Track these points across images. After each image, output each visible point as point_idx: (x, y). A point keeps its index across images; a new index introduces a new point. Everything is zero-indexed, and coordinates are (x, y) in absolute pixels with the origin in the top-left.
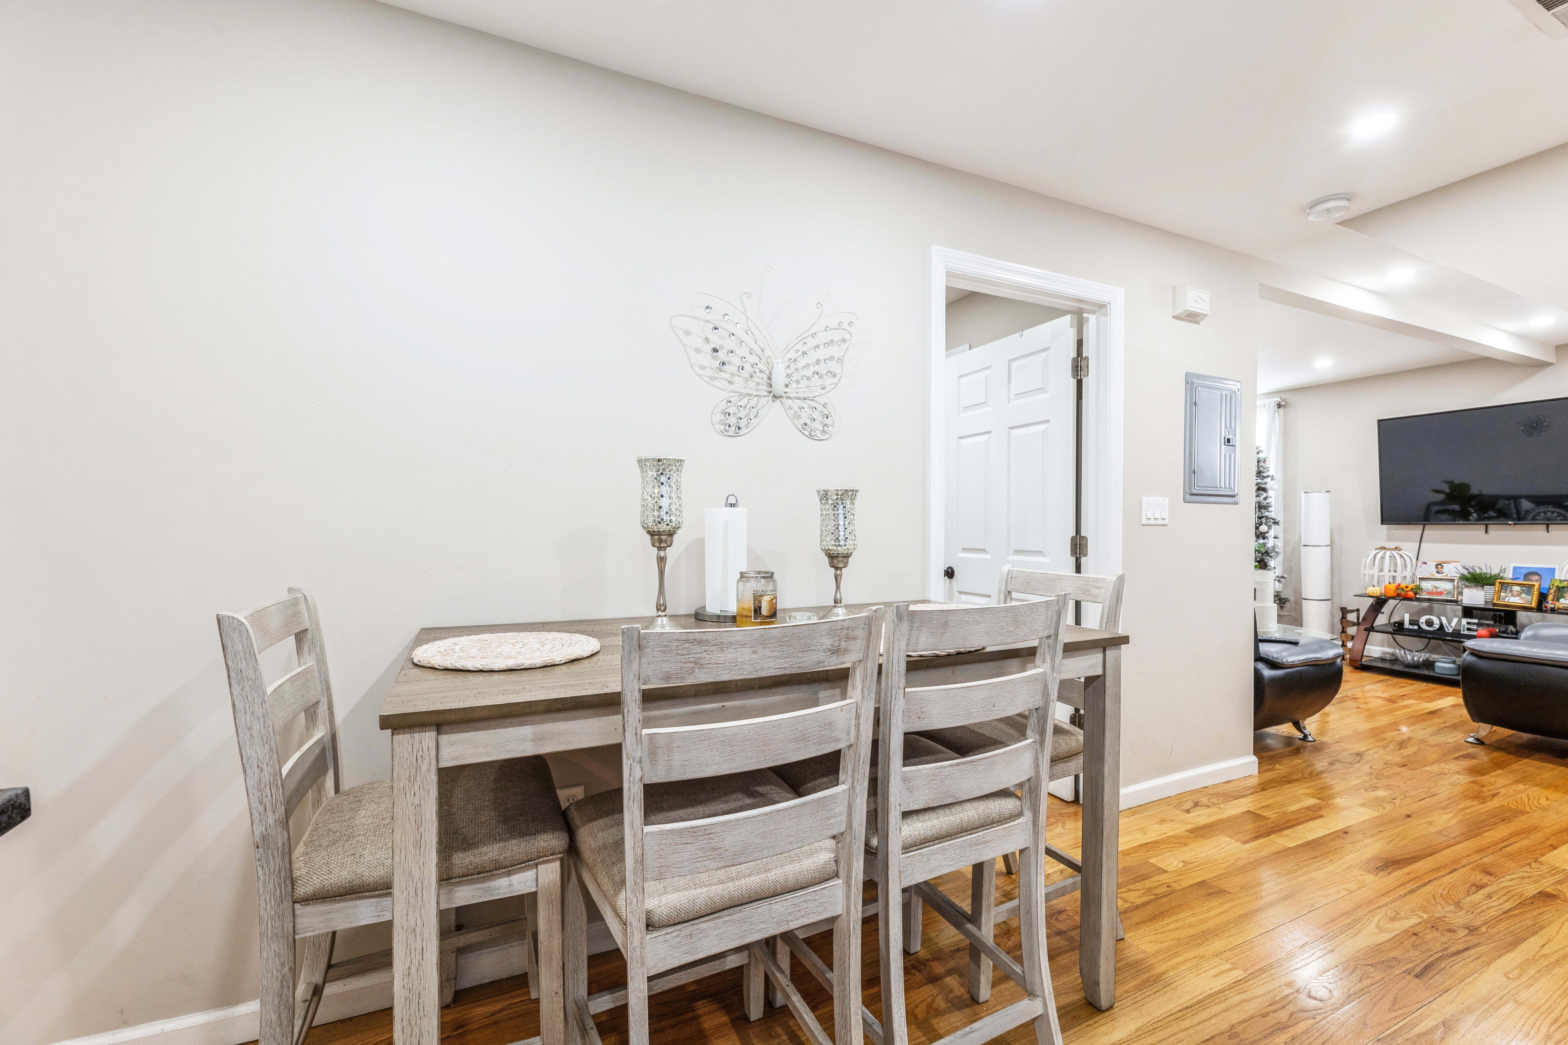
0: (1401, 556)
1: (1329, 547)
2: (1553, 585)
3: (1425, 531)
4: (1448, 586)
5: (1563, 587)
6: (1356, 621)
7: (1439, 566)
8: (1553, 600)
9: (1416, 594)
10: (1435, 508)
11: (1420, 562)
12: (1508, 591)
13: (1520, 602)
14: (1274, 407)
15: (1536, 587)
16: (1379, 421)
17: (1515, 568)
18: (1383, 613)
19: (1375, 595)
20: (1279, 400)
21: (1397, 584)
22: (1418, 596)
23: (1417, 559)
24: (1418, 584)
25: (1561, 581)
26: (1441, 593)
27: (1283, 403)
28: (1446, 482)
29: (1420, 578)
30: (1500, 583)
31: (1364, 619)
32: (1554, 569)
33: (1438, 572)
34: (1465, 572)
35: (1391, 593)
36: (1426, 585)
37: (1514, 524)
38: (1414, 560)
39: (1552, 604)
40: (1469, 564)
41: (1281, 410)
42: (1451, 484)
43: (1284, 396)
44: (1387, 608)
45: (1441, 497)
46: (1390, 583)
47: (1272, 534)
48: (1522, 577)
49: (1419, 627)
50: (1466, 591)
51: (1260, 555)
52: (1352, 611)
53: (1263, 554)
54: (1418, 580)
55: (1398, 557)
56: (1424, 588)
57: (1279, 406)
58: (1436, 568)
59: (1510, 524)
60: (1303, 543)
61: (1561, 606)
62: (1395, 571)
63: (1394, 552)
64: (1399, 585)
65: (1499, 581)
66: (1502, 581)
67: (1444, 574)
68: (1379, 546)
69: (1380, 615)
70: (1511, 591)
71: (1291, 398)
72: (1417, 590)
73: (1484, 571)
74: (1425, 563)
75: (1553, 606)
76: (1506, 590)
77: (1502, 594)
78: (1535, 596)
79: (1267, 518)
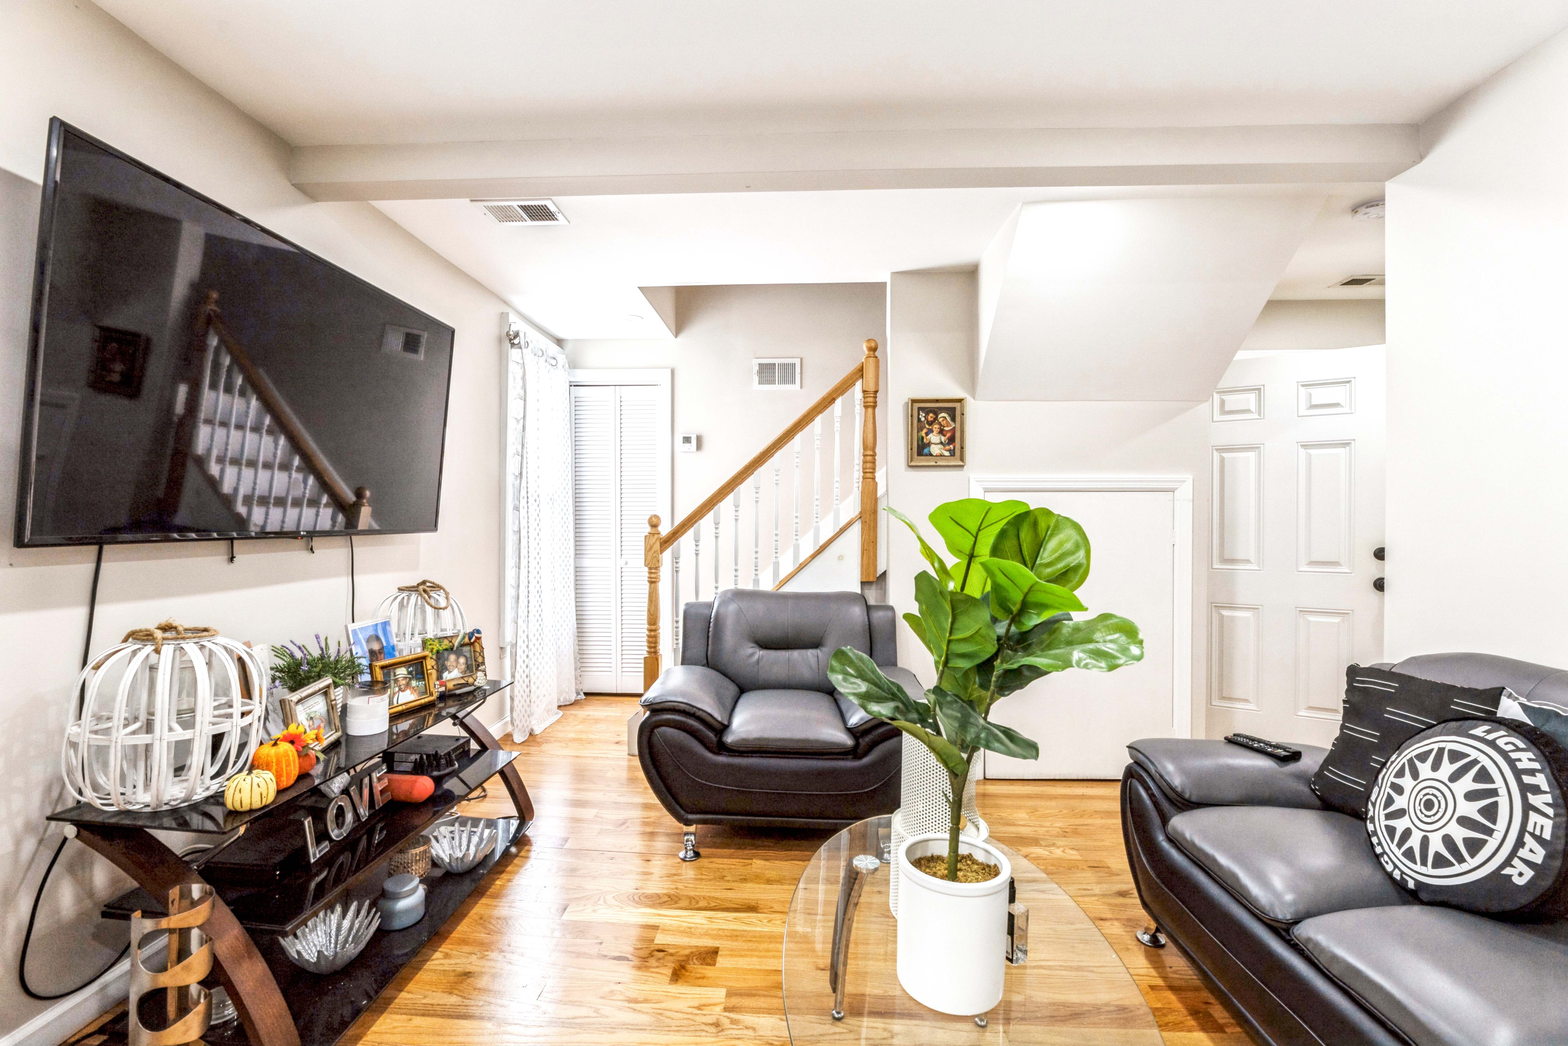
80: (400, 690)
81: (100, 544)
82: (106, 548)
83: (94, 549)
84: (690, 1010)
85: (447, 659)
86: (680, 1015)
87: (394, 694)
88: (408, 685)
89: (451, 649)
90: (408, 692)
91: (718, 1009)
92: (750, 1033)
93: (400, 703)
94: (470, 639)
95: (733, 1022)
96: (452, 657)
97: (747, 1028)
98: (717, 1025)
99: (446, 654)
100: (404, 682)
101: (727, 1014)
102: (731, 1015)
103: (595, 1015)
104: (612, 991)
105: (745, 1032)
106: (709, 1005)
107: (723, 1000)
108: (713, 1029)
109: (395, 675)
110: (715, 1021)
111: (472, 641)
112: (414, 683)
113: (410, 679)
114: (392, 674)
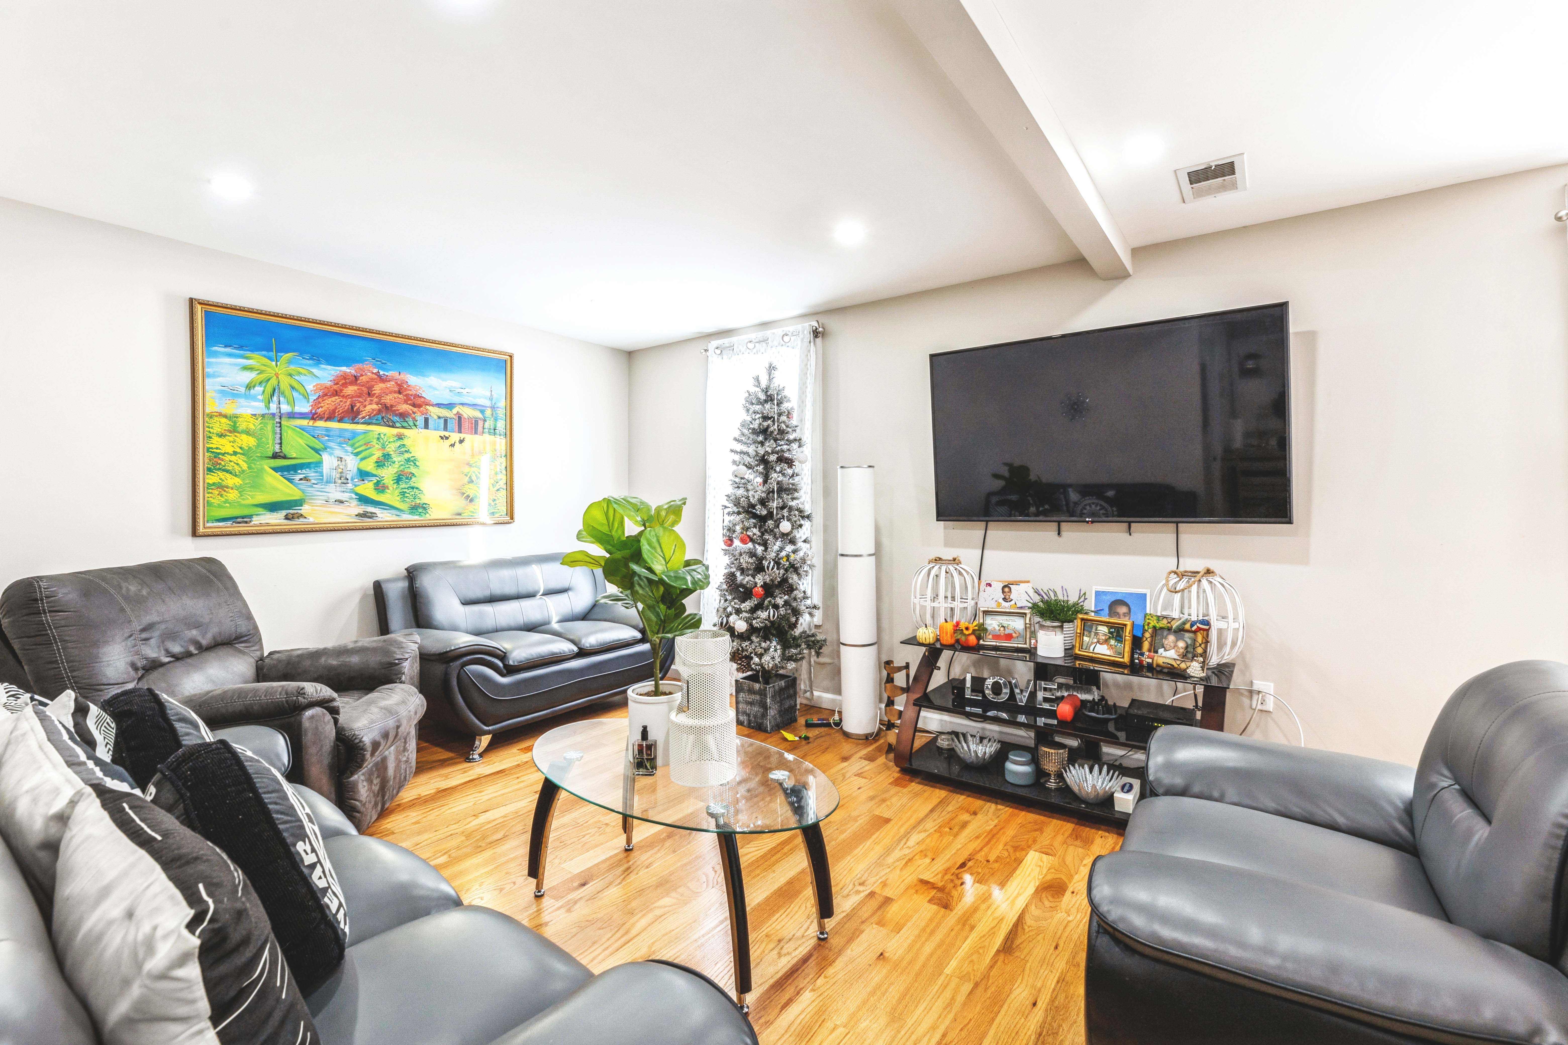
0: (960, 573)
1: (873, 558)
2: (1149, 623)
3: (988, 532)
4: (1017, 624)
5: (1161, 628)
6: (905, 686)
7: (1006, 590)
8: (1149, 651)
9: (979, 638)
10: (994, 500)
11: (983, 584)
12: (1093, 634)
13: (1108, 652)
14: (809, 336)
15: (1129, 628)
16: (932, 356)
17: (1098, 594)
18: (939, 668)
19: (928, 642)
20: (815, 324)
21: (955, 621)
22: (981, 642)
23: (980, 579)
24: (981, 621)
25: (1159, 618)
26: (1009, 637)
27: (821, 329)
28: (1006, 464)
29: (984, 612)
30: (1082, 619)
31: (916, 678)
32: (1145, 595)
33: (1005, 599)
34: (1037, 599)
35: (948, 640)
36: (992, 623)
37: (1092, 522)
38: (976, 580)
39: (1148, 657)
40: (1044, 586)
41: (819, 340)
42: (1010, 466)
43: (824, 320)
44: (942, 662)
45: (1000, 483)
46: (946, 621)
47: (801, 534)
48: (1107, 611)
49: (984, 696)
50: (1041, 635)
51: (782, 571)
52: (899, 669)
53: (786, 570)
54: (981, 614)
55: (955, 574)
56: (989, 628)
57: (816, 334)
58: (1003, 592)
59: (1088, 522)
60: (840, 552)
61: (1161, 661)
62: (953, 599)
63: (951, 567)
64: (958, 623)
65: (1080, 616)
66: (1085, 617)
67: (1013, 602)
68: (933, 557)
69: (935, 671)
70: (1096, 634)
71: (833, 323)
72: (981, 631)
73: (1061, 597)
74: (990, 585)
75: (1150, 661)
76: (1090, 632)
77: (1086, 639)
78: (1127, 643)
79: (791, 509)
80: (1098, 642)
81: (987, 522)
82: (990, 524)
83: (984, 524)
85: (1166, 638)
87: (1092, 643)
88: (1106, 641)
89: (1169, 629)
90: (1105, 646)
93: (1095, 651)
94: (1192, 626)
96: (1172, 638)
99: (1165, 633)
100: (1103, 638)
109: (1096, 630)
111: (1194, 628)
112: (1112, 642)
113: (1110, 638)
114: (1094, 628)
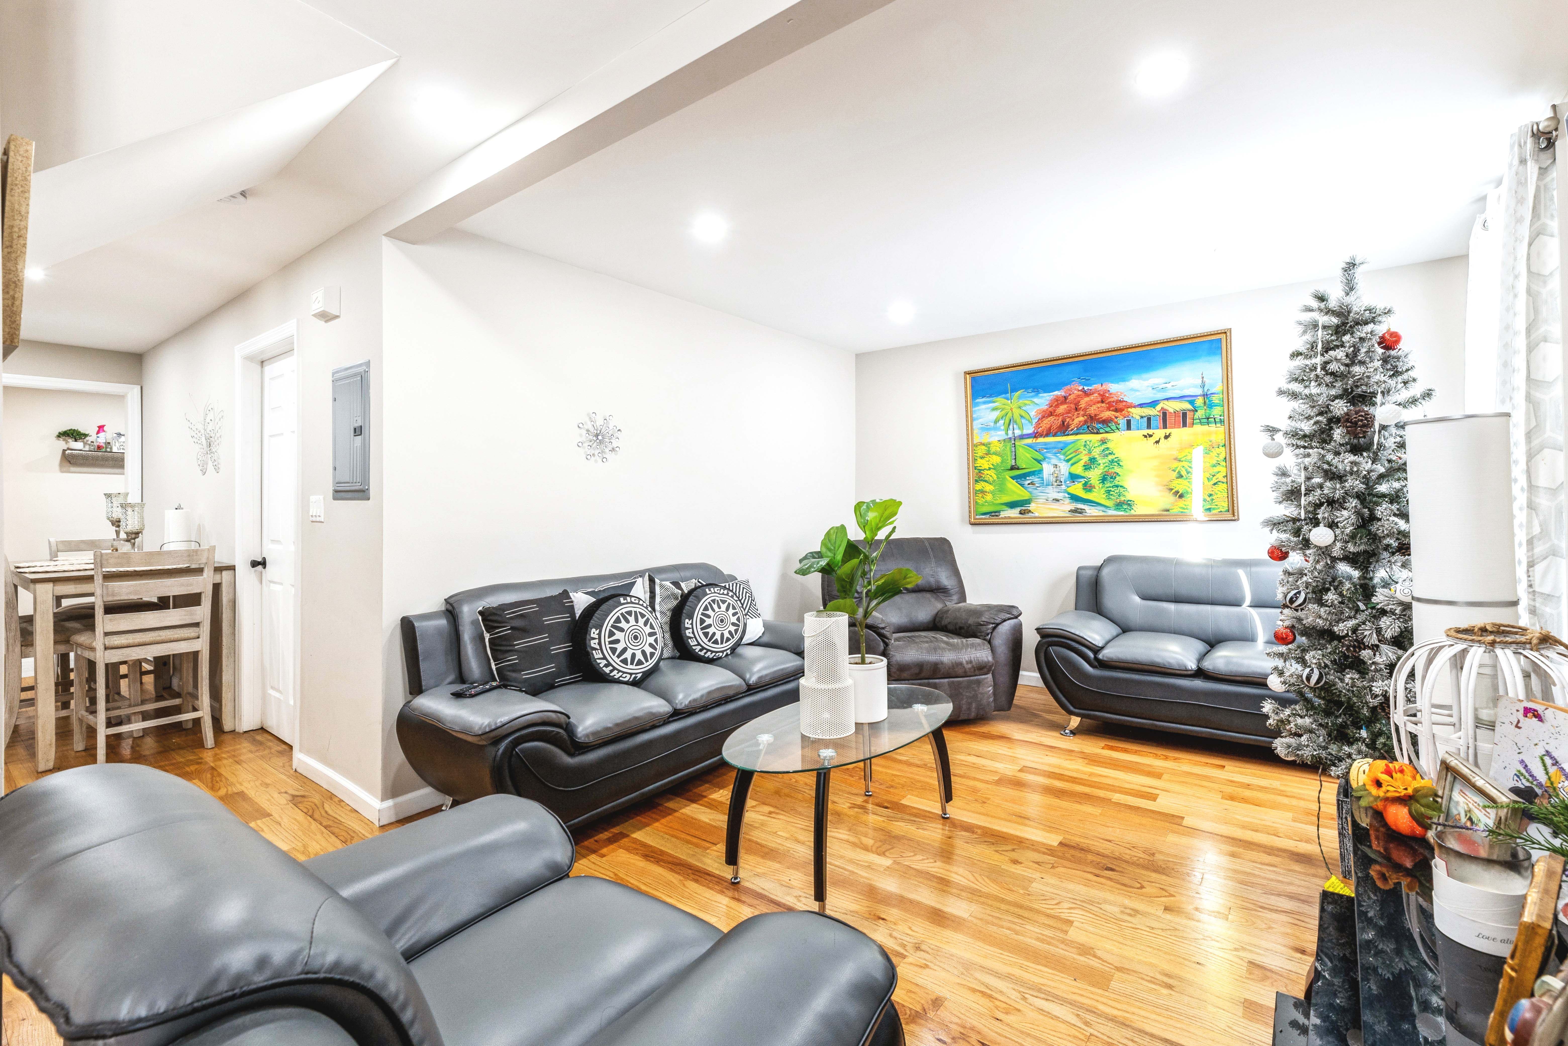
84: (936, 968)
86: (945, 966)
91: (910, 959)
92: (895, 934)
95: (904, 946)
97: (896, 938)
98: (918, 948)
101: (905, 953)
102: (902, 951)
103: (1026, 996)
104: (1007, 1013)
105: (899, 936)
106: (917, 965)
107: (902, 964)
108: (923, 947)
110: (918, 952)
